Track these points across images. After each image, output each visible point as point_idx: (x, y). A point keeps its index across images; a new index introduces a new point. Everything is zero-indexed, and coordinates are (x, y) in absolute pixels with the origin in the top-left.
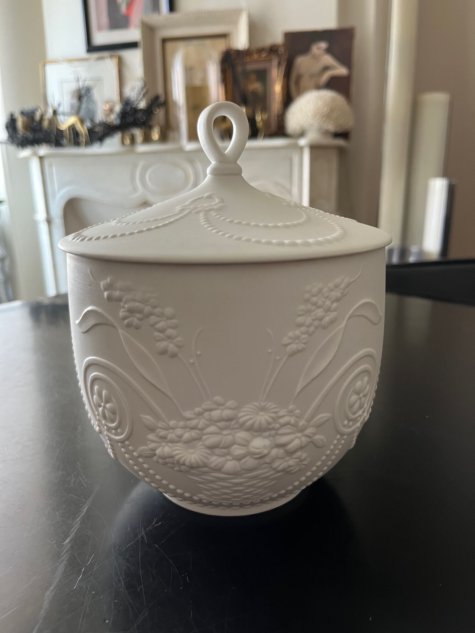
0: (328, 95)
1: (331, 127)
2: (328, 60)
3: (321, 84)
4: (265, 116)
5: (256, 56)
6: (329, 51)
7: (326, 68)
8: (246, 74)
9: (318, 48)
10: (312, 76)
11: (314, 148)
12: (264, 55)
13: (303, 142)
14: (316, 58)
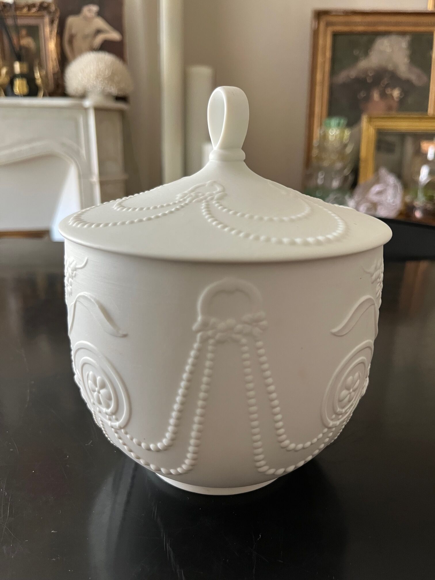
0: (107, 58)
1: (114, 91)
2: (100, 23)
3: (95, 46)
4: (44, 72)
5: (25, 10)
6: (100, 14)
7: (99, 31)
8: (17, 28)
9: (90, 11)
10: (85, 37)
11: (98, 110)
12: (34, 10)
13: (88, 103)
14: (88, 20)
